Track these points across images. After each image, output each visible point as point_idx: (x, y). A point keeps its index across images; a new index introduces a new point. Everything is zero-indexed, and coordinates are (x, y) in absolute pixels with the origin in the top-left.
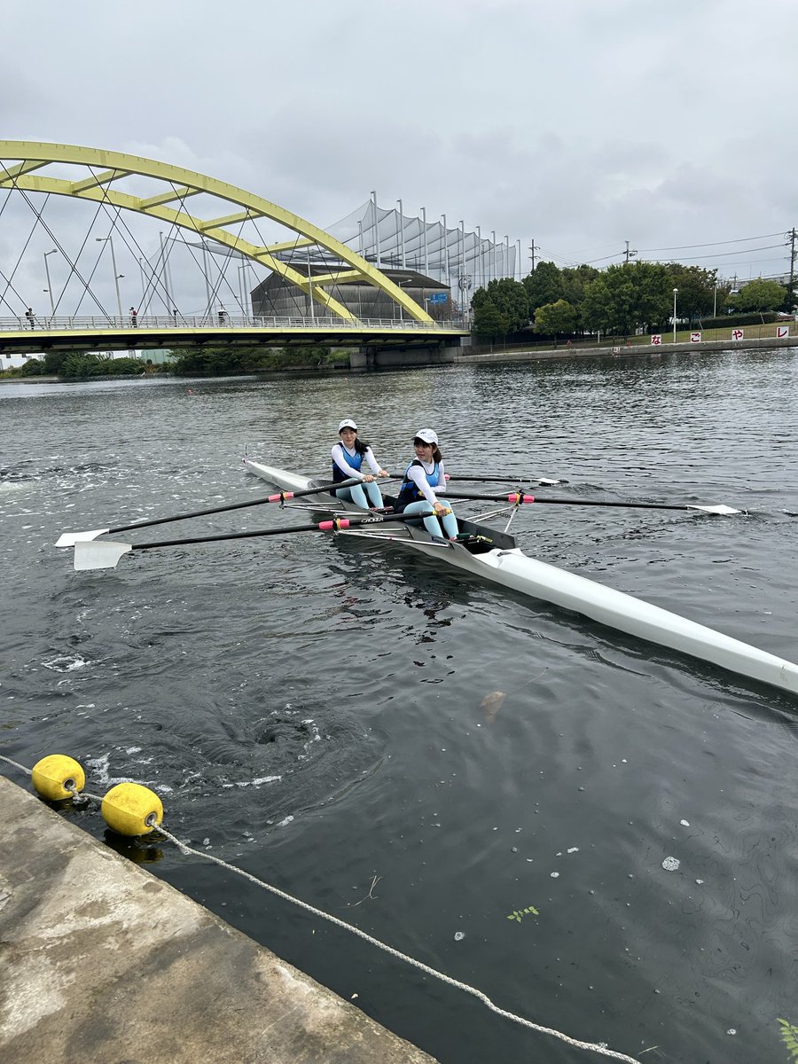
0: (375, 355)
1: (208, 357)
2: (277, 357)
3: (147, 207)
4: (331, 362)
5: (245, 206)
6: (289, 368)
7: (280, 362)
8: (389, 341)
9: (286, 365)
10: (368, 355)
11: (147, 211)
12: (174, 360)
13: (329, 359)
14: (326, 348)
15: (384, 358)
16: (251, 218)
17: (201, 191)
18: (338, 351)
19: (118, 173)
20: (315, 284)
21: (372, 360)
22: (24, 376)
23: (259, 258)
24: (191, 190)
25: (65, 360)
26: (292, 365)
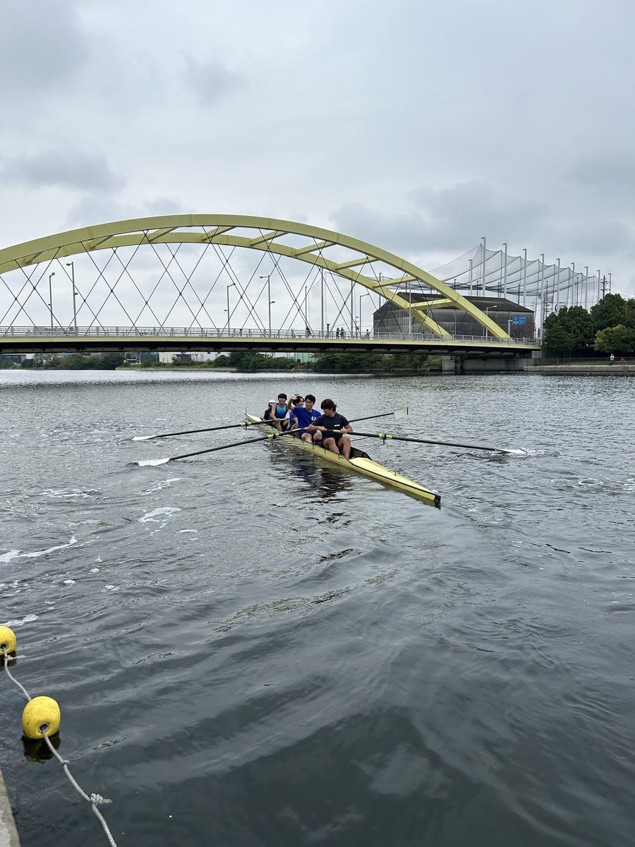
0: (462, 362)
1: (338, 359)
2: (387, 361)
3: (299, 255)
4: (428, 366)
5: (366, 253)
6: (396, 369)
7: (389, 365)
8: (470, 352)
9: (394, 367)
10: (456, 362)
11: (299, 257)
12: (314, 360)
13: (426, 364)
14: (425, 356)
15: (469, 365)
16: (369, 262)
17: (335, 243)
18: (433, 359)
19: (279, 233)
20: (418, 308)
21: (459, 366)
22: (215, 367)
23: (376, 289)
24: (328, 243)
25: (243, 357)
26: (398, 367)
